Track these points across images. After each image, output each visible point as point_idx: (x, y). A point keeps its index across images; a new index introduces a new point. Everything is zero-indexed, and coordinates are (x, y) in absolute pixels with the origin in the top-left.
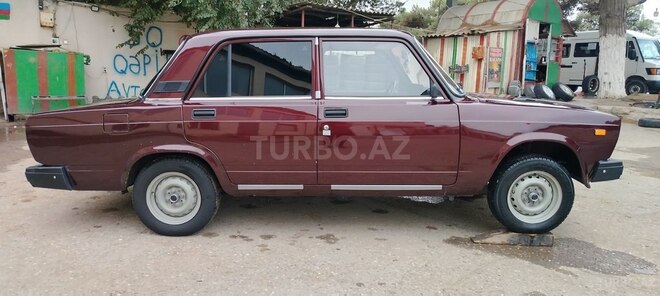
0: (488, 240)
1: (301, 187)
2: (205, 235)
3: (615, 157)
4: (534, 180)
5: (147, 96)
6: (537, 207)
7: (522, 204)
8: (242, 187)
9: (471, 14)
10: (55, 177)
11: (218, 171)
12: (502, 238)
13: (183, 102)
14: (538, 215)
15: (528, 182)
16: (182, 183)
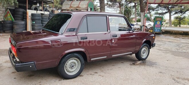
0: (137, 63)
1: (106, 57)
3: (154, 43)
4: (144, 49)
5: (63, 33)
6: (144, 54)
7: (142, 54)
8: (92, 59)
9: (72, 4)
10: (31, 66)
11: (88, 55)
12: (139, 62)
13: (76, 35)
14: (144, 56)
15: (143, 49)
16: (75, 61)
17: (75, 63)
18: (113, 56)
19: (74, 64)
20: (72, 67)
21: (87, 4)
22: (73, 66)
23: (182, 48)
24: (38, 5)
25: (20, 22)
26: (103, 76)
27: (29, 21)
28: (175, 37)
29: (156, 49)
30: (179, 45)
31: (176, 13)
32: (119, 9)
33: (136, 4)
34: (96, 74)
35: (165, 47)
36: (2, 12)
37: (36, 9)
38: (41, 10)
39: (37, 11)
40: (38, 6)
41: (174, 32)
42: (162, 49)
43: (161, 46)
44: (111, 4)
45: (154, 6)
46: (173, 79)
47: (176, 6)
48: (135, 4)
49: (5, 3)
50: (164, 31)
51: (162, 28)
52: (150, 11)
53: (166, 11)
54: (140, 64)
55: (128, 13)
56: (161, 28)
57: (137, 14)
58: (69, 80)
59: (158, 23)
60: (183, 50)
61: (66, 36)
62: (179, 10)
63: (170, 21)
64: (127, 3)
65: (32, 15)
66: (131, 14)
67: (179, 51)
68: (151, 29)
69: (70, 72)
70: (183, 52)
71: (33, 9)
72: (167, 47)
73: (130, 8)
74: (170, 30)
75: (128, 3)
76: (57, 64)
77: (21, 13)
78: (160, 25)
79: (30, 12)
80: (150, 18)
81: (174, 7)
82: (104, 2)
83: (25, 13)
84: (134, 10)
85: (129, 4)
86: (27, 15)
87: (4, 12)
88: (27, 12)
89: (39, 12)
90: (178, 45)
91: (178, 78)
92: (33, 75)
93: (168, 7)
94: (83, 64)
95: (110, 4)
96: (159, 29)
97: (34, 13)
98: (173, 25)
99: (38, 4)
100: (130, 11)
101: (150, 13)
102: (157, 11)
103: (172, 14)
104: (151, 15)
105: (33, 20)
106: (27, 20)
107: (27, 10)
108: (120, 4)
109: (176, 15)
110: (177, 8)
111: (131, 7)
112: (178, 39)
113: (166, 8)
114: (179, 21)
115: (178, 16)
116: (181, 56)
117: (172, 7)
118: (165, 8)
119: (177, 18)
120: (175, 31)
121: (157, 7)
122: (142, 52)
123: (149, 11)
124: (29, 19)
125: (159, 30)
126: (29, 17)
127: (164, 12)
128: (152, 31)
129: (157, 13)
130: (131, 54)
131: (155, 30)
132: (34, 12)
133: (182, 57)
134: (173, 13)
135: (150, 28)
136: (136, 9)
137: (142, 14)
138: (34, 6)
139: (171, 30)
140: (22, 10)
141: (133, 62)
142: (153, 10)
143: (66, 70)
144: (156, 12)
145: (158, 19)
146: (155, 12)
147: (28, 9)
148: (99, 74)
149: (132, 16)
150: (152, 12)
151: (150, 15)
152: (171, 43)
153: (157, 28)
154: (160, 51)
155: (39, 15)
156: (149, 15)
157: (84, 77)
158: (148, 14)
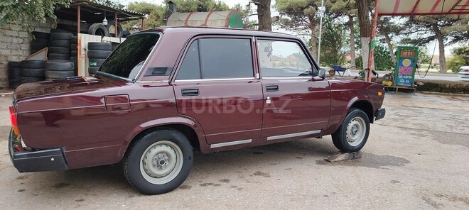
0: (336, 160)
1: (250, 141)
2: (183, 188)
3: (382, 107)
4: (355, 122)
5: (137, 79)
6: (356, 137)
7: (351, 136)
8: (213, 146)
9: (190, 19)
10: (53, 159)
11: (201, 136)
12: (341, 157)
13: (170, 84)
14: (355, 141)
15: (352, 123)
16: (168, 149)
17: (168, 155)
18: (269, 138)
19: (167, 158)
20: (160, 164)
21: (225, 18)
22: (162, 162)
23: (463, 123)
24: (105, 22)
25: (61, 64)
26: (240, 189)
27: (83, 61)
28: (450, 99)
29: (394, 126)
30: (457, 117)
31: (457, 39)
32: (311, 31)
33: (354, 19)
34: (225, 183)
35: (418, 122)
36: (21, 41)
37: (100, 32)
38: (113, 35)
39: (102, 38)
40: (106, 26)
41: (448, 86)
42: (410, 126)
43: (409, 120)
44: (290, 19)
45: (398, 21)
46: (424, 198)
47: (454, 21)
48: (351, 18)
49: (26, 17)
50: (421, 84)
51: (417, 77)
52: (390, 36)
53: (430, 34)
54: (345, 161)
55: (333, 42)
56: (413, 76)
57: (356, 43)
58: (154, 196)
59: (407, 63)
60: (466, 129)
61: (144, 86)
62: (464, 31)
63: (443, 59)
64: (330, 15)
65: (91, 46)
66: (340, 43)
67: (454, 131)
68: (387, 78)
69: (156, 178)
70: (465, 134)
71: (94, 31)
72: (424, 122)
73: (337, 27)
74: (438, 81)
75: (332, 16)
76: (121, 154)
77: (64, 42)
78: (412, 68)
79: (84, 40)
80: (389, 53)
81: (451, 25)
82: (270, 14)
83: (74, 43)
84: (348, 32)
85: (334, 18)
86: (79, 47)
87: (26, 40)
88: (79, 39)
89: (108, 39)
90: (453, 118)
91: (440, 196)
92: (67, 185)
93: (436, 25)
94: (190, 158)
95: (287, 20)
96: (408, 79)
97: (95, 41)
98: (450, 71)
99: (105, 20)
100: (338, 37)
101: (389, 40)
102: (406, 34)
103: (446, 42)
104: (391, 46)
105: (91, 57)
106: (79, 59)
107: (79, 34)
108: (311, 18)
109: (457, 45)
110: (457, 25)
111: (340, 25)
112: (459, 103)
113: (430, 26)
114: (464, 60)
115: (462, 47)
116: (458, 144)
117: (447, 25)
118: (427, 27)
119: (459, 52)
120: (450, 83)
121: (407, 25)
122: (349, 132)
123: (386, 35)
124: (84, 56)
125: (408, 82)
126: (83, 52)
127: (425, 36)
128: (390, 84)
129: (406, 40)
130: (318, 136)
131: (398, 80)
132: (96, 39)
133: (459, 146)
134: (449, 40)
135: (386, 75)
136: (353, 31)
137: (365, 41)
138: (95, 26)
139: (441, 81)
140: (66, 35)
141: (326, 155)
142: (397, 34)
143: (146, 170)
144: (405, 37)
145: (405, 53)
146: (402, 37)
147: (81, 32)
148: (233, 182)
149: (345, 49)
150: (394, 39)
151: (389, 44)
152: (436, 113)
153: (403, 75)
154: (404, 132)
155: (106, 45)
156: (386, 45)
157: (192, 189)
158: (384, 43)
